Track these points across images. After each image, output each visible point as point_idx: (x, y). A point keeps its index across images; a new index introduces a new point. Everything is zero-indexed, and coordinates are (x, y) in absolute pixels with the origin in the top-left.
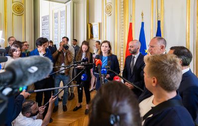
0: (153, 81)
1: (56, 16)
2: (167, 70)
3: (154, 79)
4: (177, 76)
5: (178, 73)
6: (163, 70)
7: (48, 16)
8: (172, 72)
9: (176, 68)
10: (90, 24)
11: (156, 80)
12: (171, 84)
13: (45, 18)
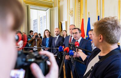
0: (100, 38)
1: (41, 19)
2: (110, 27)
3: (100, 36)
4: (118, 31)
5: (119, 29)
6: (107, 27)
7: (37, 20)
8: (114, 28)
9: (117, 25)
10: (61, 22)
11: (102, 37)
12: (114, 37)
13: (35, 21)
